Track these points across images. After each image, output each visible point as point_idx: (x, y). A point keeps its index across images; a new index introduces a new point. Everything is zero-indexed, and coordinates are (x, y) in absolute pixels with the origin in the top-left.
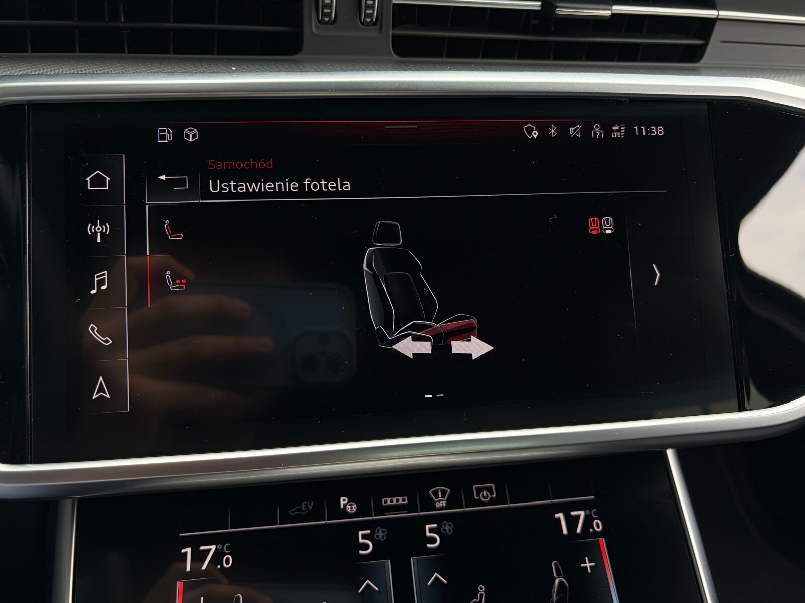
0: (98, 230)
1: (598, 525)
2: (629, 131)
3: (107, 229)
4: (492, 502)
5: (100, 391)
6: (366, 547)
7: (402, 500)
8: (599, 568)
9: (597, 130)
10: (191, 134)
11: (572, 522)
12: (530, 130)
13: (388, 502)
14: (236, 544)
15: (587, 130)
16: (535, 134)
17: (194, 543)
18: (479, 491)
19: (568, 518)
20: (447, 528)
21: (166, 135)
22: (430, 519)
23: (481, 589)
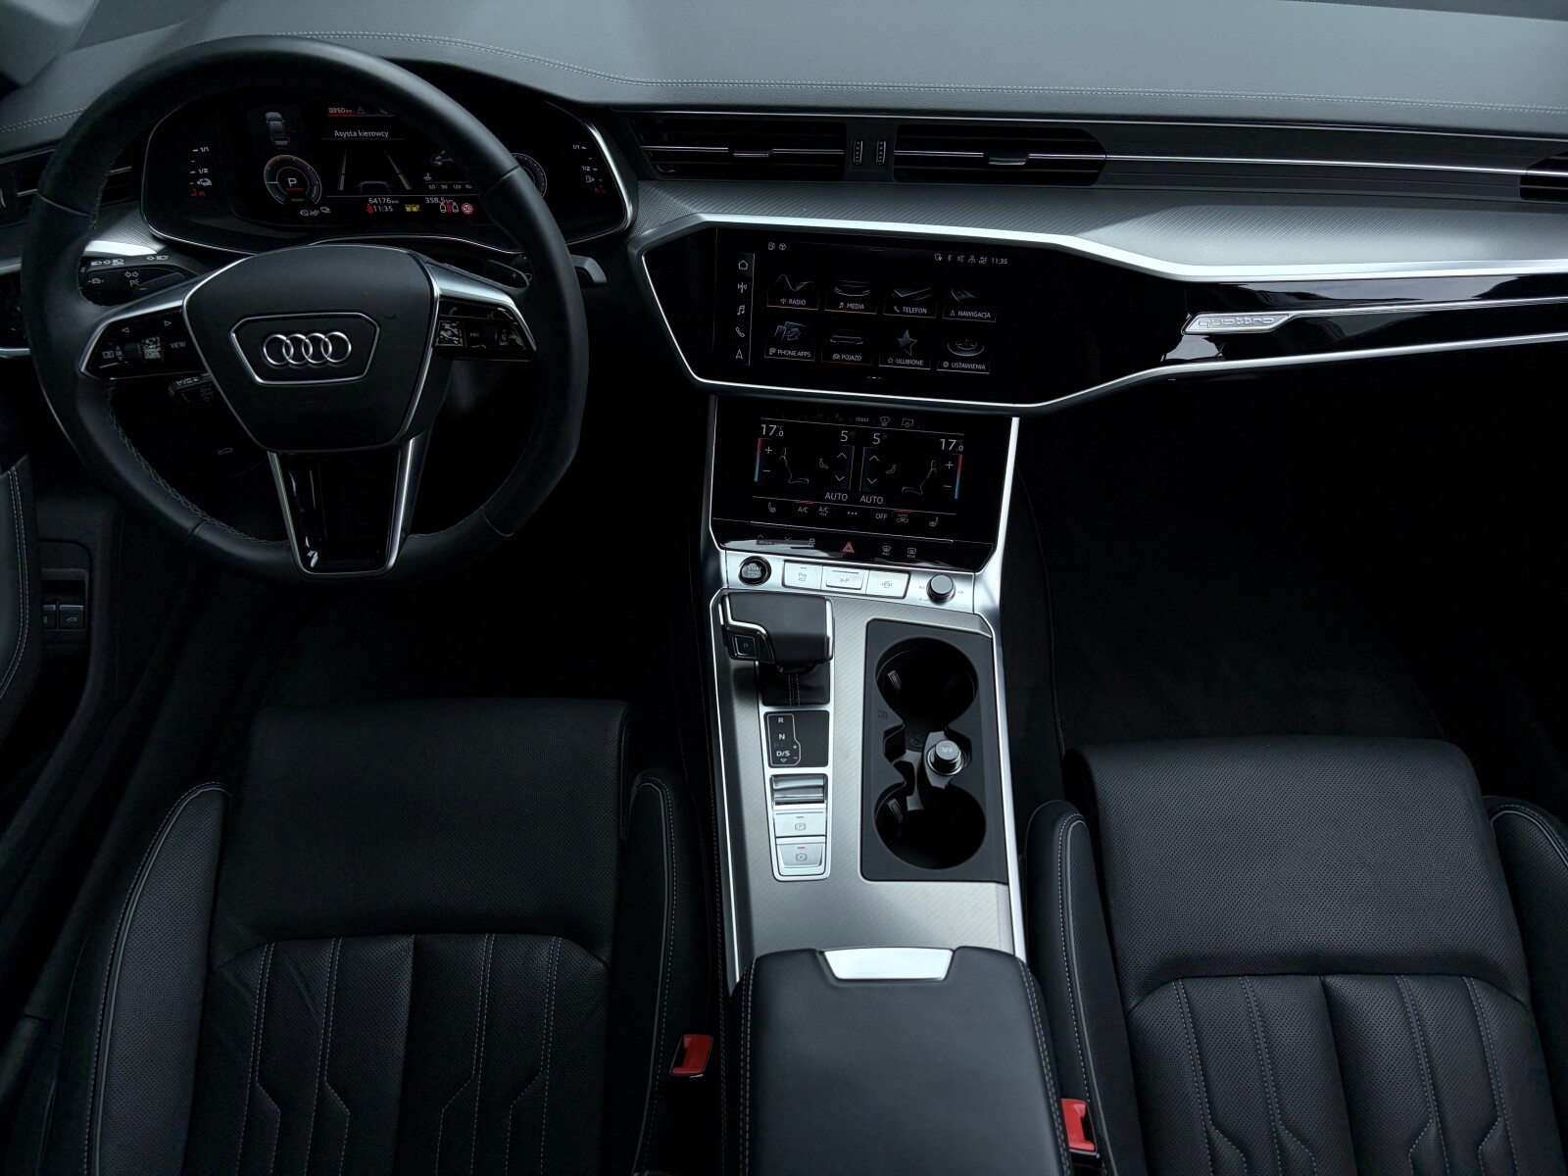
0: (742, 287)
1: (961, 448)
2: (989, 261)
3: (746, 287)
4: (910, 428)
5: (739, 355)
6: (844, 438)
7: (866, 420)
8: (954, 468)
9: (972, 259)
10: (783, 247)
11: (948, 444)
12: (938, 256)
13: (858, 419)
14: (786, 427)
15: (966, 259)
16: (940, 258)
17: (768, 423)
18: (905, 421)
19: (947, 442)
20: (885, 436)
21: (772, 246)
22: (877, 431)
23: (894, 466)
